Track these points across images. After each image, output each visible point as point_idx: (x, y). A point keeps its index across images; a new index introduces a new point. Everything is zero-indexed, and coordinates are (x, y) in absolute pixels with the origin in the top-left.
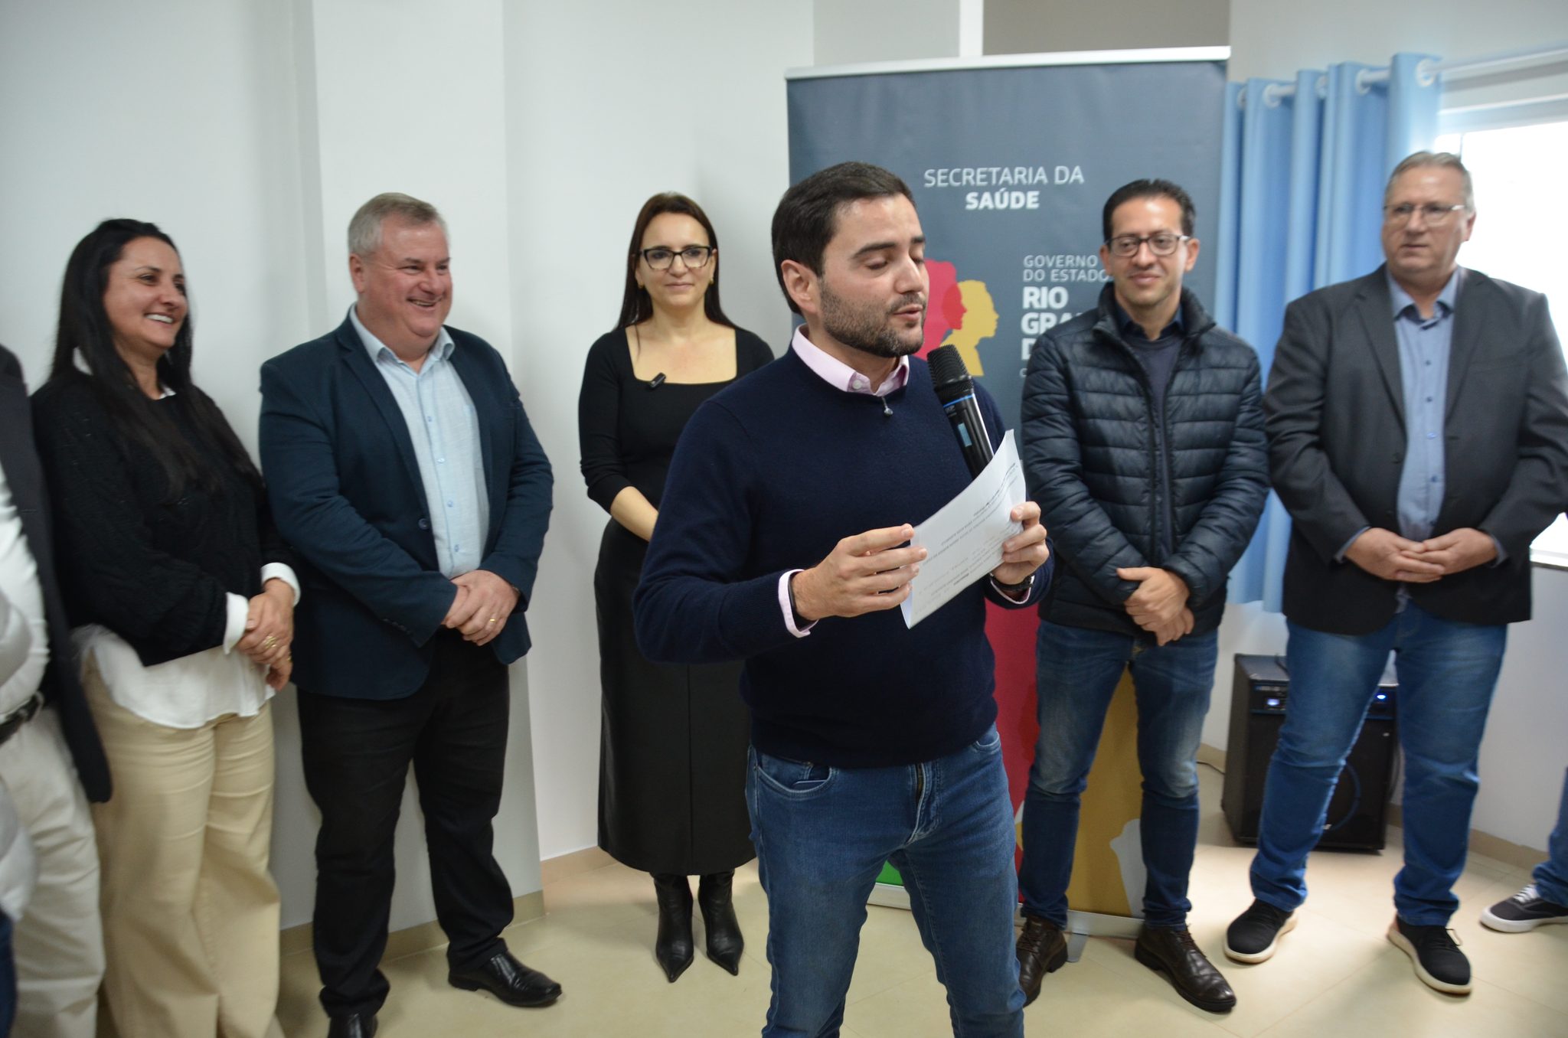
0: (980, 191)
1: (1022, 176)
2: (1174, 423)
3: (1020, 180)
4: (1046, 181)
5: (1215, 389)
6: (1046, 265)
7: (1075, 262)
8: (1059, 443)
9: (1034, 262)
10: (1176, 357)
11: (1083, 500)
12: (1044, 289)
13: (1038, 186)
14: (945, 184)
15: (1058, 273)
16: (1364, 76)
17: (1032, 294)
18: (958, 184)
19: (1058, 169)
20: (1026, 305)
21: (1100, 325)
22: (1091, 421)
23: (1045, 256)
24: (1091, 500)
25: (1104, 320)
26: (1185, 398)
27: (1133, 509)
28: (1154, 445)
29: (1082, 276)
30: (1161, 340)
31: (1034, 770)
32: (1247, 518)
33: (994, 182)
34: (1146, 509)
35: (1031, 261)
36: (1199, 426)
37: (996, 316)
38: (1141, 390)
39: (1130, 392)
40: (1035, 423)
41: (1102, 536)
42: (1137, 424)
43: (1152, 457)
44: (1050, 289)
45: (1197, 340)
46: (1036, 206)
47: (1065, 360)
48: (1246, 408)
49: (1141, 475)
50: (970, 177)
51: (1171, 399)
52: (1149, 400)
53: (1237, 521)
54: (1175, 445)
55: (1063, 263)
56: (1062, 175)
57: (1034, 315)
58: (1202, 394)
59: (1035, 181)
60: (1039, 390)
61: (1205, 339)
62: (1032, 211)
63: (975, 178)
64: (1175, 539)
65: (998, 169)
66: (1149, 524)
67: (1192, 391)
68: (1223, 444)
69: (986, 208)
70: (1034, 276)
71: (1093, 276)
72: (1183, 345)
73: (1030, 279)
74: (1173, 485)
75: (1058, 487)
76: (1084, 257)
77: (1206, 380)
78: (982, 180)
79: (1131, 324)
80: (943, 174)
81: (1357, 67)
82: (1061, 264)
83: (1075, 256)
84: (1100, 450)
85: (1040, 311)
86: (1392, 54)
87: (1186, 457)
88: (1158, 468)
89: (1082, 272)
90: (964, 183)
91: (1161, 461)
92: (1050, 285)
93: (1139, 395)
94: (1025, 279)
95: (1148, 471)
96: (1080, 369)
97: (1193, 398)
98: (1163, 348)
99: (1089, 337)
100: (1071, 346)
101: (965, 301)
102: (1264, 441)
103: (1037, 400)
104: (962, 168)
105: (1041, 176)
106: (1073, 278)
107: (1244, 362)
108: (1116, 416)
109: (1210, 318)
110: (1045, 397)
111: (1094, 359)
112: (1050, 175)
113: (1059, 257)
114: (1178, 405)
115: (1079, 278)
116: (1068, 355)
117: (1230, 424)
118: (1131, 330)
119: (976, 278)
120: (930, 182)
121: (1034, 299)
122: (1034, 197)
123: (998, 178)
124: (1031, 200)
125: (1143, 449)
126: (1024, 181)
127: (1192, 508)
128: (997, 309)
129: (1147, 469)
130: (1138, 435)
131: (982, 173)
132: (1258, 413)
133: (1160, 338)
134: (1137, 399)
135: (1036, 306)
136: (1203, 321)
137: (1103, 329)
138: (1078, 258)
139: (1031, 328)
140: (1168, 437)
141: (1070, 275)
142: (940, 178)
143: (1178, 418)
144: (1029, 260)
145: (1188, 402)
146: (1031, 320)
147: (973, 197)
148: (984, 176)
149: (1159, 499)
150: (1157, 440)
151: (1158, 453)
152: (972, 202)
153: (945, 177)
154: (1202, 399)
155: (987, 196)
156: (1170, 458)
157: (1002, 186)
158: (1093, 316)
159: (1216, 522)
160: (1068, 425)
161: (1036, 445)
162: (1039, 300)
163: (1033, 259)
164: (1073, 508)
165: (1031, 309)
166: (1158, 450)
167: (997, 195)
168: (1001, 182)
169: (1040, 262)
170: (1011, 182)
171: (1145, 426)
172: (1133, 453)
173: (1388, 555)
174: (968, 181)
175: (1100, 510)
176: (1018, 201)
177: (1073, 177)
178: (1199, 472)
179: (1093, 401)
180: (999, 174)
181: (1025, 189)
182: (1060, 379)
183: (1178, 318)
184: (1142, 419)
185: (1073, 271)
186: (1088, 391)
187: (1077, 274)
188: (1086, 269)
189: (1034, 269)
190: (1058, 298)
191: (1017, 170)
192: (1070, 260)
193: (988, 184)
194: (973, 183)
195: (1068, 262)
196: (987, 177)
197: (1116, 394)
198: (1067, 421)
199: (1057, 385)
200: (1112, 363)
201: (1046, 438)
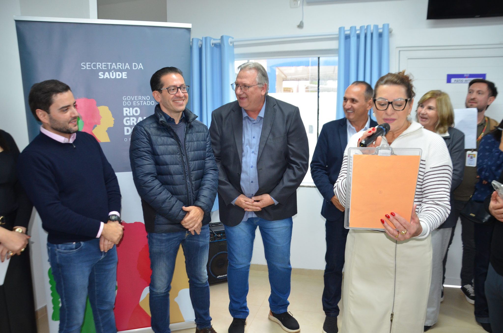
0: (104, 71)
3: (119, 67)
4: (129, 68)
5: (199, 140)
6: (132, 99)
8: (149, 166)
9: (127, 99)
11: (160, 186)
12: (131, 109)
13: (127, 70)
14: (90, 69)
15: (136, 102)
16: (213, 41)
17: (126, 110)
18: (95, 69)
19: (133, 64)
20: (125, 114)
23: (130, 96)
25: (161, 118)
26: (190, 143)
27: (180, 186)
33: (109, 68)
34: (184, 186)
35: (126, 98)
36: (197, 153)
37: (113, 119)
38: (177, 143)
39: (173, 144)
41: (169, 198)
42: (177, 155)
43: (183, 167)
45: (191, 123)
46: (126, 77)
48: (208, 146)
49: (181, 174)
52: (180, 146)
53: (211, 185)
54: (190, 160)
55: (138, 99)
56: (135, 66)
57: (128, 118)
59: (125, 68)
60: (140, 147)
61: (193, 123)
62: (125, 79)
63: (102, 66)
65: (111, 63)
66: (186, 191)
67: (192, 140)
69: (107, 78)
70: (127, 104)
71: (149, 103)
72: (187, 125)
76: (145, 96)
78: (104, 67)
79: (170, 118)
80: (88, 64)
81: (211, 38)
82: (136, 99)
84: (166, 166)
85: (130, 116)
86: (221, 35)
88: (186, 170)
89: (145, 102)
90: (98, 68)
91: (187, 168)
92: (133, 107)
94: (124, 105)
96: (154, 137)
97: (193, 143)
98: (180, 127)
100: (150, 129)
101: (101, 114)
103: (140, 151)
104: (96, 63)
105: (127, 66)
108: (170, 154)
109: (195, 115)
110: (143, 149)
111: (159, 133)
112: (131, 66)
113: (136, 96)
114: (189, 146)
115: (144, 105)
116: (150, 133)
117: (204, 151)
118: (170, 120)
119: (105, 106)
120: (84, 67)
121: (128, 112)
122: (125, 74)
123: (111, 67)
124: (124, 75)
125: (181, 164)
126: (121, 68)
127: (198, 182)
128: (113, 116)
129: (182, 171)
130: (177, 159)
131: (104, 65)
133: (179, 123)
134: (175, 146)
135: (129, 114)
136: (193, 116)
138: (143, 97)
139: (127, 123)
141: (140, 103)
142: (87, 66)
143: (189, 150)
144: (124, 98)
146: (127, 120)
147: (101, 74)
148: (105, 66)
151: (185, 165)
152: (101, 75)
153: (90, 66)
154: (196, 143)
155: (107, 73)
156: (189, 165)
157: (113, 70)
159: (205, 186)
160: (152, 159)
165: (127, 116)
166: (185, 163)
167: (111, 73)
168: (112, 68)
169: (129, 98)
170: (116, 68)
171: (180, 156)
172: (177, 166)
174: (99, 67)
175: (166, 189)
176: (119, 75)
177: (140, 67)
178: (198, 169)
179: (160, 149)
180: (111, 65)
181: (121, 71)
182: (148, 142)
183: (184, 116)
184: (178, 153)
185: (141, 102)
186: (158, 145)
187: (143, 103)
189: (127, 101)
190: (136, 111)
191: (118, 64)
192: (140, 98)
193: (107, 69)
194: (101, 68)
195: (139, 98)
196: (106, 66)
197: (168, 145)
198: (150, 157)
199: (147, 145)
200: (165, 134)
201: (145, 165)
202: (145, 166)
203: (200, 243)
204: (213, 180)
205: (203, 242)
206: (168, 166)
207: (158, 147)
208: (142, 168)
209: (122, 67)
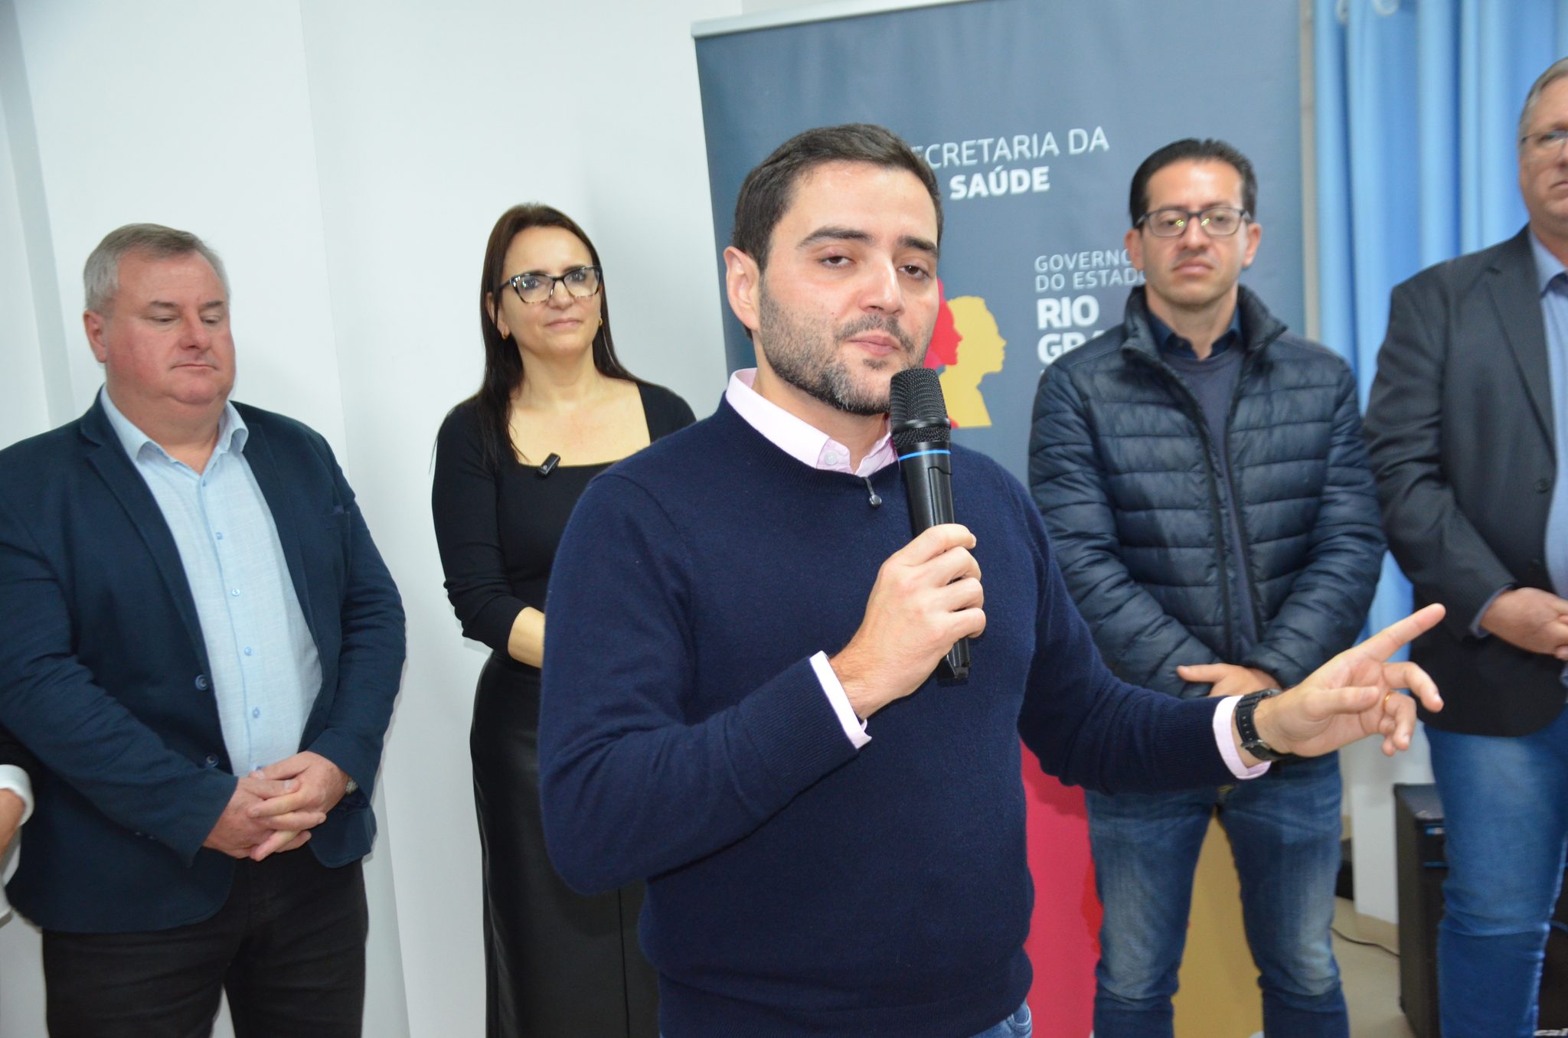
0: (968, 173)
1: (1024, 148)
2: (1242, 469)
3: (1021, 153)
4: (1057, 152)
5: (1295, 417)
6: (1065, 264)
7: (1104, 260)
8: (1083, 510)
9: (1048, 265)
10: (1236, 380)
11: (1120, 584)
12: (1066, 301)
13: (1047, 159)
15: (1083, 276)
17: (1049, 309)
19: (1072, 133)
20: (1042, 325)
21: (1130, 343)
22: (1126, 477)
23: (1063, 255)
24: (1132, 583)
25: (1136, 336)
26: (1253, 434)
27: (1196, 592)
28: (1217, 502)
29: (1116, 278)
30: (1213, 358)
31: (1103, 968)
32: (1357, 587)
33: (986, 158)
34: (1214, 589)
35: (1045, 264)
36: (1277, 469)
37: (1002, 343)
38: (1193, 426)
39: (1178, 432)
40: (1049, 485)
41: (1151, 629)
42: (1191, 475)
43: (1216, 518)
44: (1072, 301)
45: (1262, 353)
46: (1046, 187)
47: (1084, 397)
48: (1342, 439)
49: (1203, 544)
50: (954, 155)
51: (1233, 436)
52: (1204, 438)
54: (1246, 498)
55: (1090, 262)
56: (1078, 142)
57: (1055, 337)
58: (1275, 426)
59: (1043, 153)
60: (1050, 441)
61: (1274, 351)
62: (1041, 194)
63: (959, 156)
64: (1259, 627)
65: (991, 140)
66: (1220, 610)
67: (1263, 423)
68: (1314, 492)
69: (978, 195)
70: (1050, 283)
71: (1130, 277)
72: (1244, 361)
73: (1045, 288)
74: (1249, 553)
75: (1084, 569)
76: (1117, 253)
77: (1281, 408)
78: (969, 158)
79: (1173, 338)
82: (1085, 263)
83: (1104, 252)
84: (1143, 514)
85: (1062, 331)
87: (1261, 515)
88: (1225, 532)
89: (1116, 272)
90: (946, 163)
91: (1229, 522)
92: (1074, 295)
93: (1192, 435)
94: (1039, 289)
95: (1211, 539)
96: (1106, 407)
97: (1265, 433)
98: (1217, 369)
99: (1117, 362)
100: (1091, 377)
101: (959, 326)
102: (1370, 481)
103: (1048, 455)
104: (942, 145)
105: (1050, 144)
106: (1104, 282)
107: (1332, 378)
108: (1159, 467)
109: (1277, 322)
110: (1059, 449)
111: (1126, 391)
112: (1062, 143)
113: (1082, 255)
114: (1244, 444)
115: (1112, 281)
116: (1087, 389)
117: (1320, 462)
118: (1173, 345)
119: (973, 294)
121: (1053, 316)
122: (1042, 174)
123: (992, 152)
124: (1039, 180)
125: (1203, 509)
126: (1028, 155)
127: (1280, 582)
128: (1002, 333)
129: (1210, 535)
130: (1192, 488)
131: (968, 148)
132: (1356, 445)
133: (1212, 355)
134: (1188, 440)
135: (1056, 324)
136: (1268, 328)
137: (1135, 347)
138: (1109, 254)
139: (1051, 354)
140: (1235, 488)
141: (1099, 278)
143: (1247, 460)
144: (1041, 262)
145: (1258, 438)
146: (1050, 345)
147: (959, 183)
148: (972, 152)
149: (1231, 574)
150: (1222, 494)
151: (1223, 511)
152: (959, 188)
154: (1277, 433)
155: (977, 178)
156: (1241, 515)
157: (997, 164)
158: (1122, 332)
159: (1312, 597)
160: (1092, 484)
161: (1053, 516)
162: (1060, 316)
163: (1047, 260)
164: (1108, 595)
165: (1050, 329)
166: (1223, 507)
167: (992, 177)
168: (995, 158)
169: (1056, 263)
170: (1009, 157)
171: (1204, 476)
172: (1189, 515)
173: (1544, 624)
174: (950, 161)
175: (1145, 594)
176: (1020, 182)
177: (1094, 143)
178: (1284, 533)
180: (992, 148)
181: (1028, 164)
182: (1080, 425)
183: (1235, 326)
184: (1198, 467)
185: (1104, 272)
186: (1118, 436)
187: (1109, 277)
188: (1121, 268)
189: (1050, 274)
190: (1085, 311)
191: (1016, 139)
192: (1097, 258)
193: (979, 162)
194: (957, 162)
195: (1095, 261)
196: (976, 152)
197: (1159, 436)
198: (1091, 480)
199: (1075, 432)
200: (1149, 395)
201: (1065, 505)
202: (1063, 510)
203: (1285, 828)
204: (1353, 574)
205: (1300, 826)
206: (1150, 512)
207: (1118, 444)
208: (1057, 518)
209: (1030, 148)
